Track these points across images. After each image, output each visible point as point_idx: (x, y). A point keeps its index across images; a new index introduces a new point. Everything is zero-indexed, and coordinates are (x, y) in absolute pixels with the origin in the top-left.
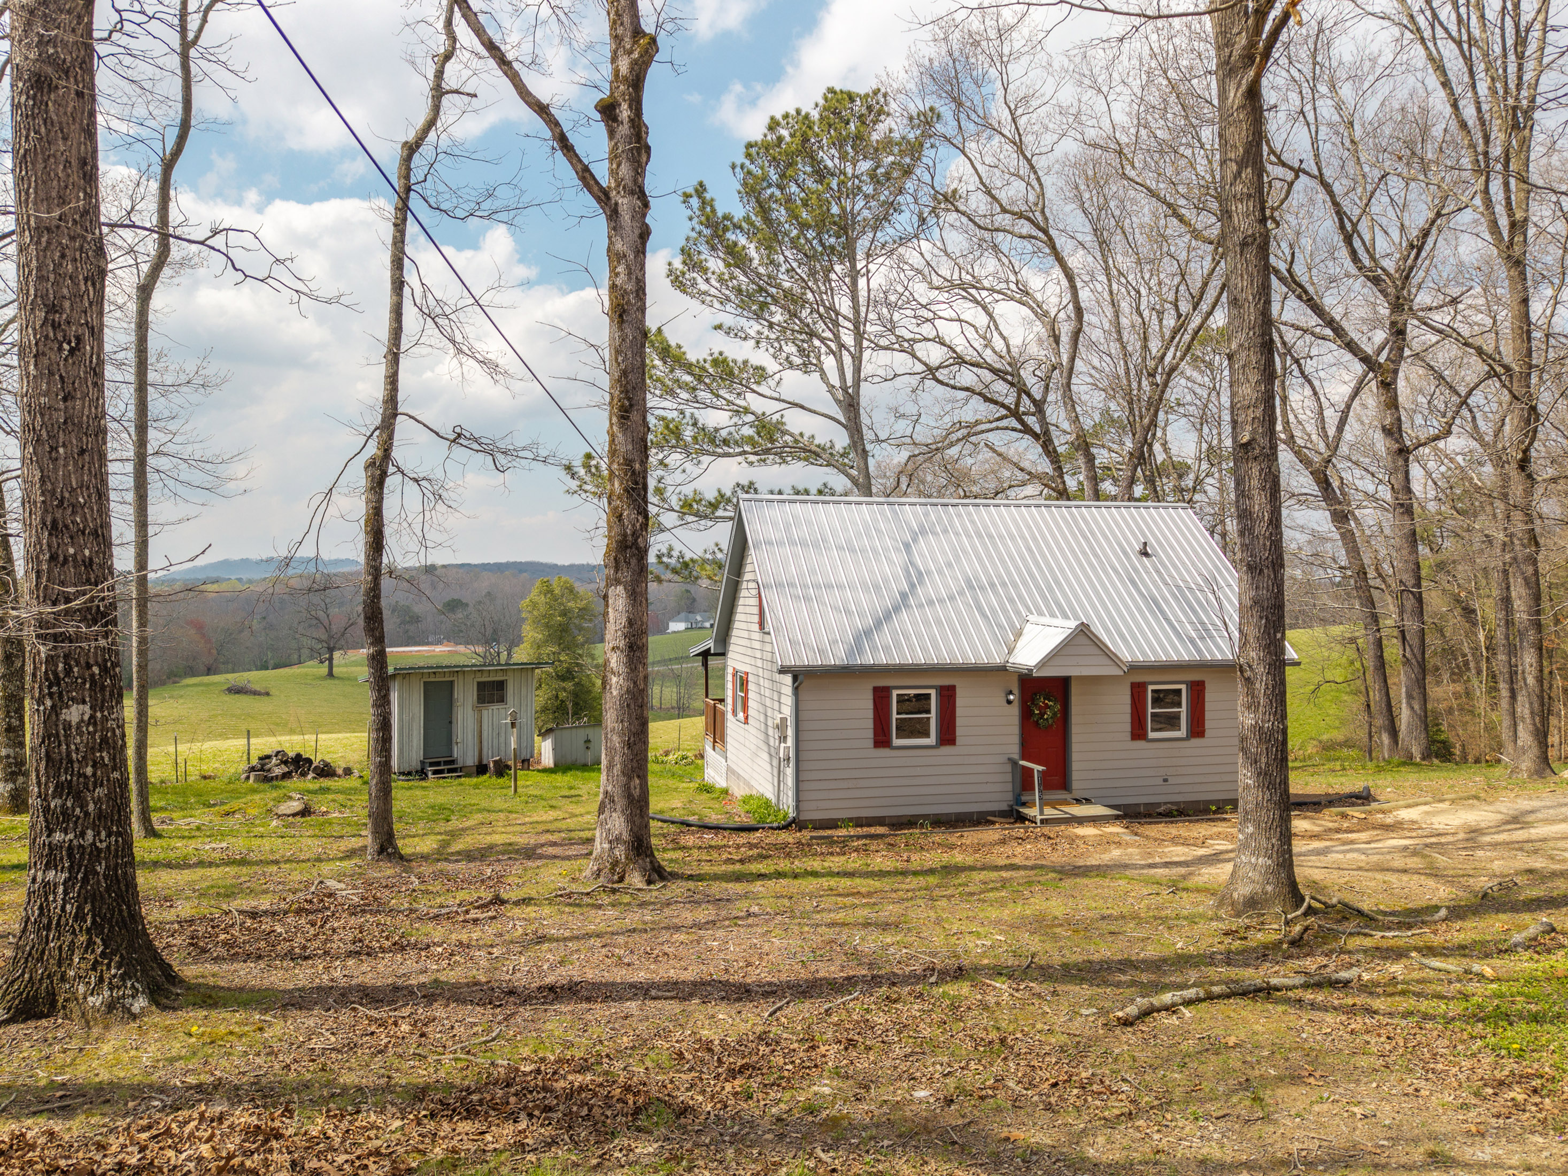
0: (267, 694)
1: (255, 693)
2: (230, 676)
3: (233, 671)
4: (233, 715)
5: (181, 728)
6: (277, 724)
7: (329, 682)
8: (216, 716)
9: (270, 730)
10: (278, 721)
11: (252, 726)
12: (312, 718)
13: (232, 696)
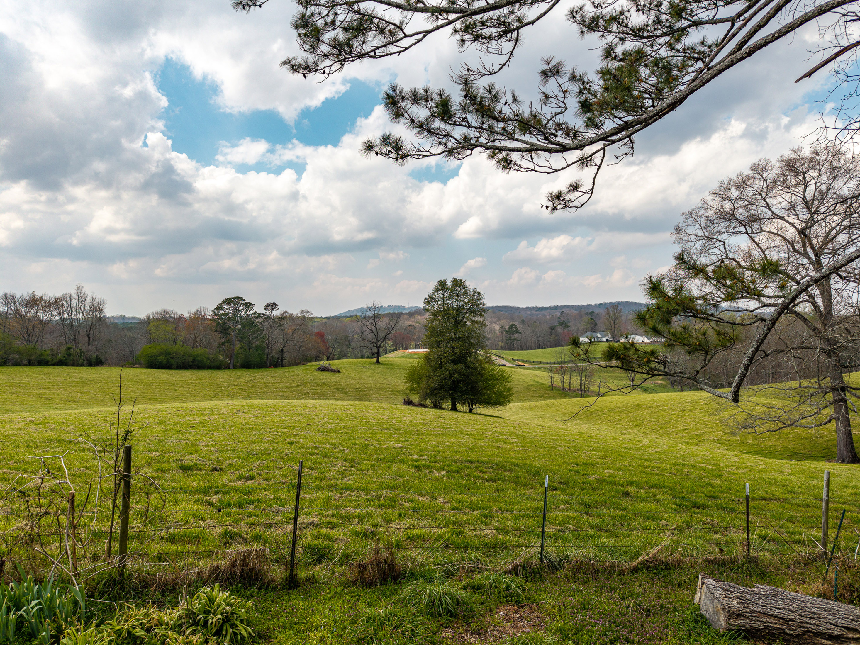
0: (339, 372)
1: (333, 371)
2: (325, 362)
3: (327, 360)
4: (315, 383)
5: (285, 389)
6: (338, 389)
7: (377, 366)
8: (306, 383)
9: (333, 392)
10: (339, 387)
11: (324, 389)
12: (358, 386)
13: (320, 372)
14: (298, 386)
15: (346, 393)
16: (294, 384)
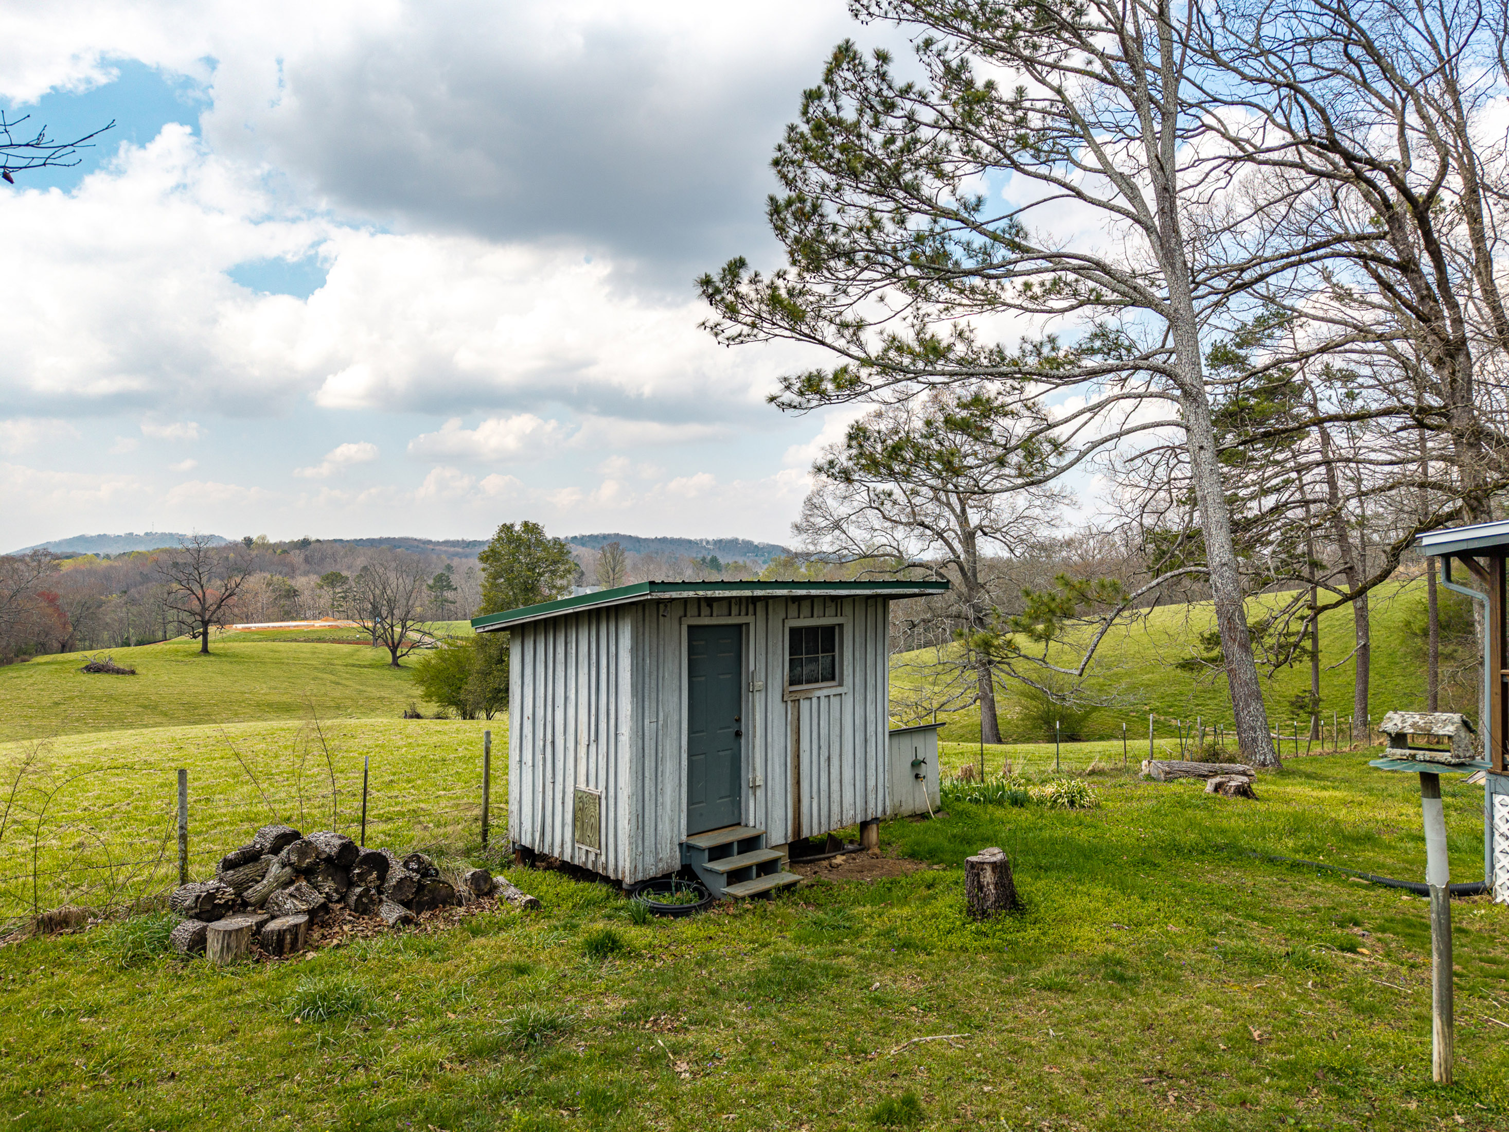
0: (133, 672)
1: (119, 672)
2: (89, 654)
3: (91, 648)
4: (92, 697)
5: (30, 712)
6: (145, 707)
7: (204, 658)
8: (72, 698)
9: (137, 714)
10: (146, 703)
11: (116, 709)
12: (186, 699)
13: (92, 676)
14: (57, 704)
15: (165, 714)
16: (46, 702)
